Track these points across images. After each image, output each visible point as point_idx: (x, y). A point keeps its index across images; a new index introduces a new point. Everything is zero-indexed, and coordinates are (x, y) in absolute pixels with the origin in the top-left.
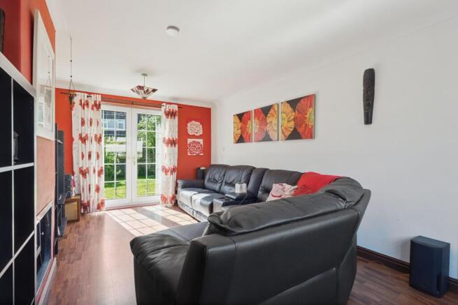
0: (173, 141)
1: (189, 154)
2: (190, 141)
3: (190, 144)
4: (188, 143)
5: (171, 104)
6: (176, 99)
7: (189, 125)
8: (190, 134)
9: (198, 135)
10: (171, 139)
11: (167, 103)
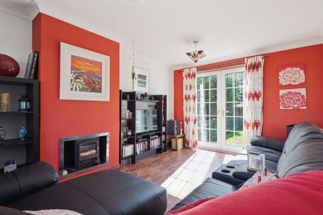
0: (255, 94)
1: (281, 108)
2: (282, 92)
3: (282, 97)
4: (281, 94)
5: (253, 57)
6: (260, 50)
7: (281, 74)
8: (284, 84)
9: (297, 83)
10: (253, 92)
11: (248, 58)
